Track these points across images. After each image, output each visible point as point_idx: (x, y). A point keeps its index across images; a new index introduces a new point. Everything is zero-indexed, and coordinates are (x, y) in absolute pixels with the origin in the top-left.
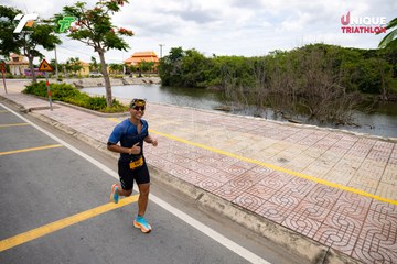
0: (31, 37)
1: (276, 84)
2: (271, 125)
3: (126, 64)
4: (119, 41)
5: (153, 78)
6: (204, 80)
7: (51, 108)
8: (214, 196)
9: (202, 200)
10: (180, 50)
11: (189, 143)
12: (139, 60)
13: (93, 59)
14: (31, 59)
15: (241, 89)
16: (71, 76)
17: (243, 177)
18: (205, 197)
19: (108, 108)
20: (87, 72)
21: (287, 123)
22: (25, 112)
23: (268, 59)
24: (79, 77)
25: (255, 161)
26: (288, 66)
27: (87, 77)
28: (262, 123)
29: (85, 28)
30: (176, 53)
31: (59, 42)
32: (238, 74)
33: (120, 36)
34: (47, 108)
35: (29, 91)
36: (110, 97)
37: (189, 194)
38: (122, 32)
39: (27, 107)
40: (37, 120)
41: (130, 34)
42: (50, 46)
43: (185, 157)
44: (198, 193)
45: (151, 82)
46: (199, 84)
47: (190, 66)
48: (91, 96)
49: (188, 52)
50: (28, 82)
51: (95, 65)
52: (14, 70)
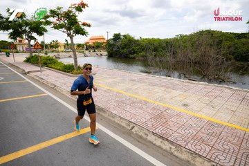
0: (30, 28)
1: (180, 56)
2: (177, 82)
3: (86, 44)
4: (82, 30)
5: (102, 53)
6: (134, 53)
7: (41, 71)
8: (141, 128)
9: (133, 130)
10: (119, 35)
11: (125, 93)
12: (94, 41)
13: (66, 41)
14: (29, 42)
15: (158, 59)
16: (53, 52)
17: (160, 116)
18: (136, 128)
19: (75, 71)
20: (62, 49)
21: (188, 81)
22: (25, 73)
23: (175, 40)
24: (58, 52)
25: (167, 105)
26: (188, 44)
27: (63, 52)
28: (171, 81)
29: (62, 22)
30: (117, 37)
31: (46, 31)
32: (155, 50)
33: (83, 27)
34: (38, 71)
35: (28, 61)
36: (76, 65)
37: (126, 126)
38: (84, 24)
39: (27, 71)
40: (32, 79)
41: (89, 26)
42: (40, 34)
43: (122, 102)
44: (131, 126)
45: (101, 55)
46: (131, 56)
47: (125, 45)
48: (65, 64)
49: (124, 36)
50: (27, 55)
51: (67, 44)
52: (19, 48)
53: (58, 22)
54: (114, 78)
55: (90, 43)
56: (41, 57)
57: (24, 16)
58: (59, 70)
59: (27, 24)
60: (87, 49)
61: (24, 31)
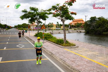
0: (39, 16)
3: (70, 24)
5: (81, 30)
10: (95, 18)
13: (58, 23)
14: (38, 24)
19: (64, 44)
24: (52, 30)
27: (55, 30)
29: (58, 12)
30: (93, 19)
33: (71, 15)
35: (36, 35)
38: (72, 13)
41: (75, 14)
42: (45, 19)
45: (80, 32)
48: (58, 38)
49: (99, 18)
51: (58, 25)
52: (32, 28)
53: (56, 13)
54: (93, 51)
55: (73, 24)
56: (44, 33)
57: (38, 10)
58: (54, 42)
59: (38, 14)
60: (70, 28)
61: (36, 19)
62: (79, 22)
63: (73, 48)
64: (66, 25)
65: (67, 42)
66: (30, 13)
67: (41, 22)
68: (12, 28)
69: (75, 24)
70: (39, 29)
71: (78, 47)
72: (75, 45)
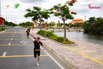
3: (70, 24)
4: (71, 16)
7: (45, 40)
10: (94, 18)
12: (76, 22)
13: (59, 22)
14: (41, 23)
16: (51, 28)
19: (64, 42)
27: (56, 28)
29: (60, 12)
30: (92, 19)
33: (71, 14)
34: (43, 40)
35: (39, 33)
36: (65, 38)
38: (73, 13)
41: (75, 14)
42: (46, 18)
45: (80, 31)
47: (98, 25)
48: (59, 36)
49: (98, 19)
51: (59, 24)
52: (35, 26)
53: (57, 12)
54: (91, 50)
55: (73, 23)
56: (45, 31)
57: (40, 9)
58: (55, 40)
59: (41, 13)
60: (71, 27)
61: (39, 17)
62: (79, 22)
63: (72, 46)
64: (67, 24)
65: (67, 40)
66: (33, 12)
67: (43, 21)
68: (17, 25)
69: (75, 23)
70: (42, 27)
71: (77, 45)
72: (74, 43)
